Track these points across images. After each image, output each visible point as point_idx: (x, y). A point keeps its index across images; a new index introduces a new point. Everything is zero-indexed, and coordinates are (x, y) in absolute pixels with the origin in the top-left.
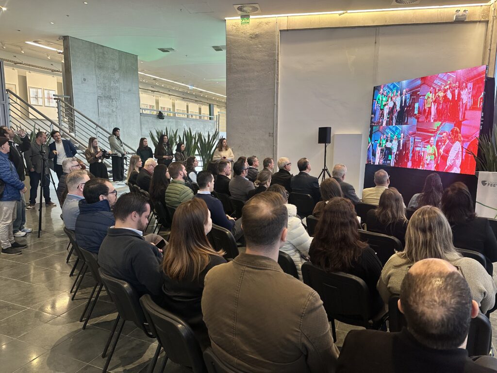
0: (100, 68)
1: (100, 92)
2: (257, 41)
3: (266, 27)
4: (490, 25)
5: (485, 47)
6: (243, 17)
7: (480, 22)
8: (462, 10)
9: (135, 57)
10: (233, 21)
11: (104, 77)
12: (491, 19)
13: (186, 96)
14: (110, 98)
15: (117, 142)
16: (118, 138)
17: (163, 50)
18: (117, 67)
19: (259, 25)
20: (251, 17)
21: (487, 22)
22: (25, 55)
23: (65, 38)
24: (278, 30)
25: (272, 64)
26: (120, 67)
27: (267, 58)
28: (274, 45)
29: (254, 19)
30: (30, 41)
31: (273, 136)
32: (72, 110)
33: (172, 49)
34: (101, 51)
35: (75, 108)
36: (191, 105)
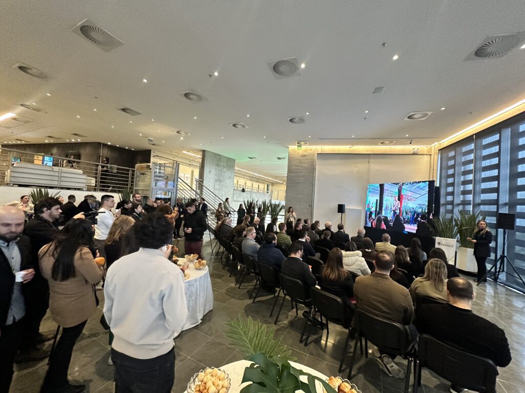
0: (218, 165)
1: (216, 178)
2: (305, 158)
3: (310, 152)
4: (432, 157)
5: (430, 168)
6: (298, 146)
7: (426, 155)
8: (416, 148)
9: (234, 161)
10: (293, 148)
11: (219, 170)
12: (432, 154)
13: (252, 179)
14: (220, 180)
15: (227, 205)
16: (228, 203)
17: (250, 158)
18: (225, 165)
19: (306, 150)
20: (302, 146)
21: (431, 155)
22: (181, 157)
23: (204, 151)
24: (316, 153)
25: (313, 169)
26: (227, 165)
27: (309, 167)
28: (314, 160)
29: (304, 147)
30: (185, 151)
31: (311, 207)
32: (202, 186)
33: (255, 158)
34: (219, 157)
35: (204, 185)
36: (254, 183)
